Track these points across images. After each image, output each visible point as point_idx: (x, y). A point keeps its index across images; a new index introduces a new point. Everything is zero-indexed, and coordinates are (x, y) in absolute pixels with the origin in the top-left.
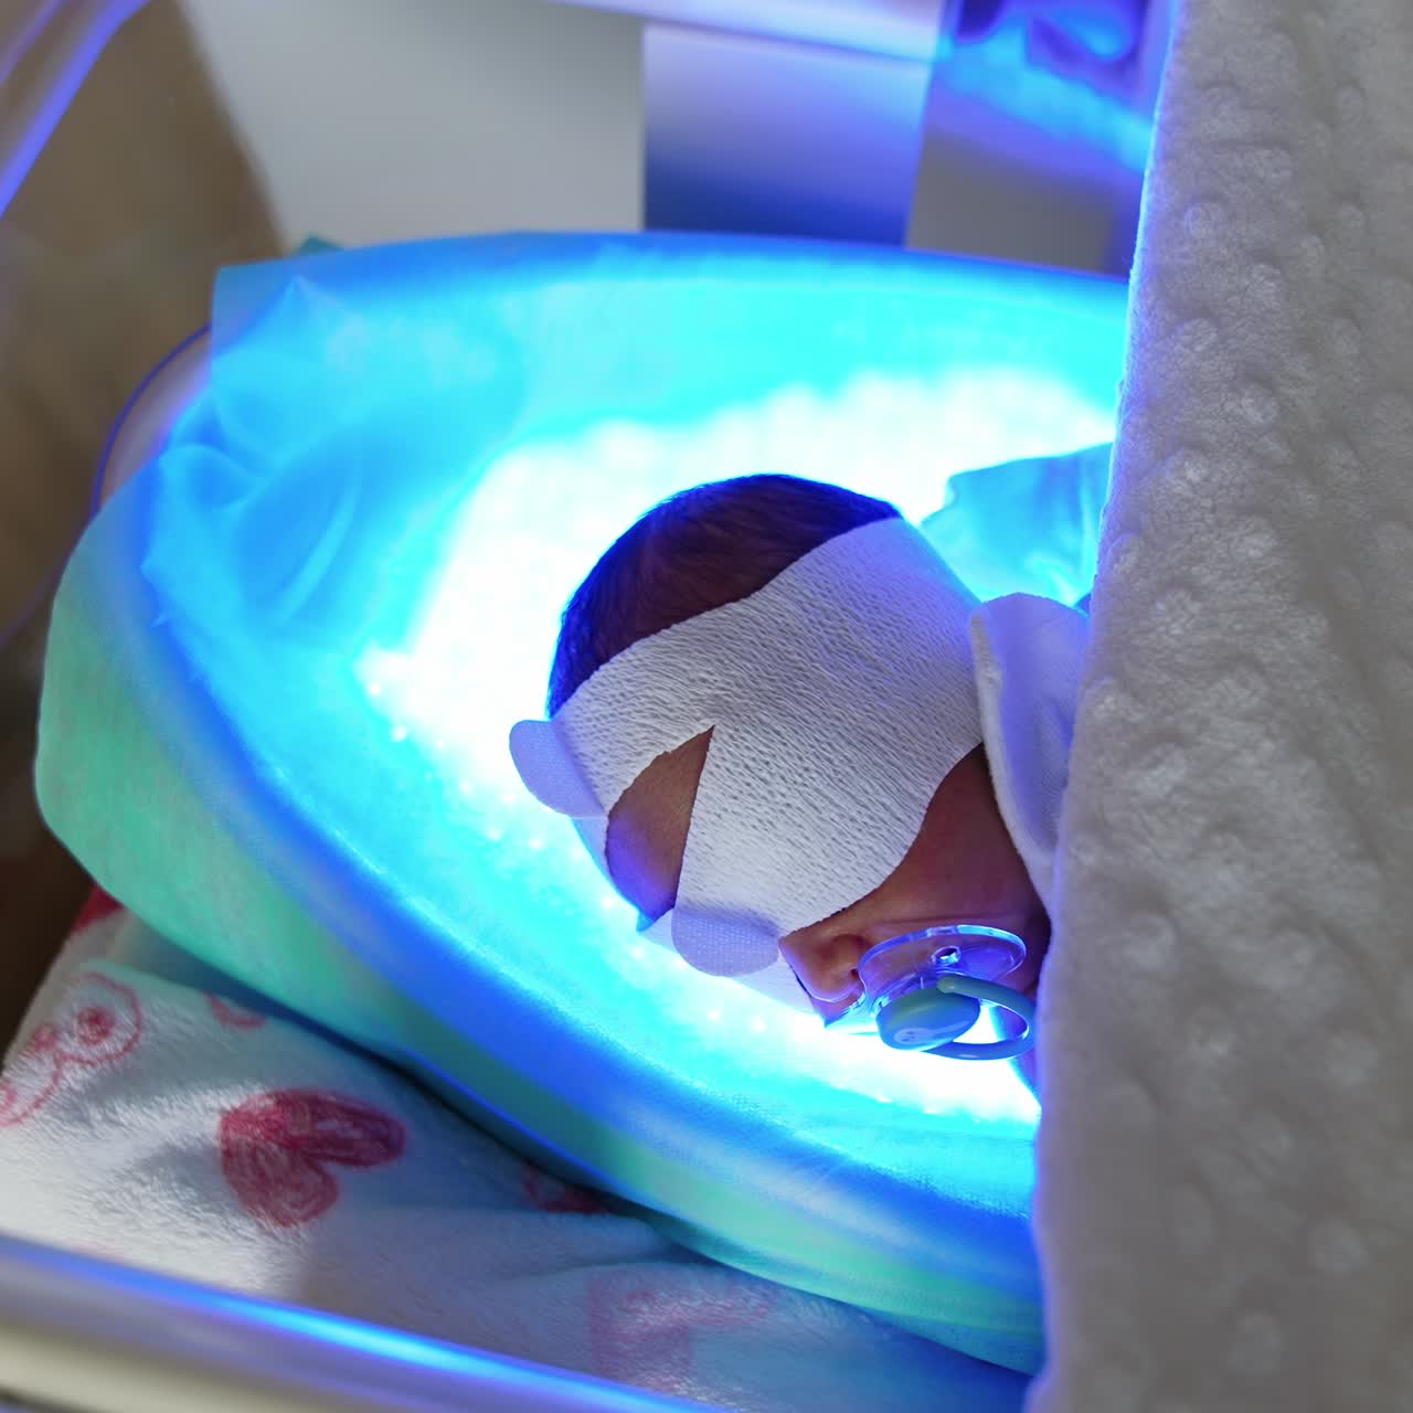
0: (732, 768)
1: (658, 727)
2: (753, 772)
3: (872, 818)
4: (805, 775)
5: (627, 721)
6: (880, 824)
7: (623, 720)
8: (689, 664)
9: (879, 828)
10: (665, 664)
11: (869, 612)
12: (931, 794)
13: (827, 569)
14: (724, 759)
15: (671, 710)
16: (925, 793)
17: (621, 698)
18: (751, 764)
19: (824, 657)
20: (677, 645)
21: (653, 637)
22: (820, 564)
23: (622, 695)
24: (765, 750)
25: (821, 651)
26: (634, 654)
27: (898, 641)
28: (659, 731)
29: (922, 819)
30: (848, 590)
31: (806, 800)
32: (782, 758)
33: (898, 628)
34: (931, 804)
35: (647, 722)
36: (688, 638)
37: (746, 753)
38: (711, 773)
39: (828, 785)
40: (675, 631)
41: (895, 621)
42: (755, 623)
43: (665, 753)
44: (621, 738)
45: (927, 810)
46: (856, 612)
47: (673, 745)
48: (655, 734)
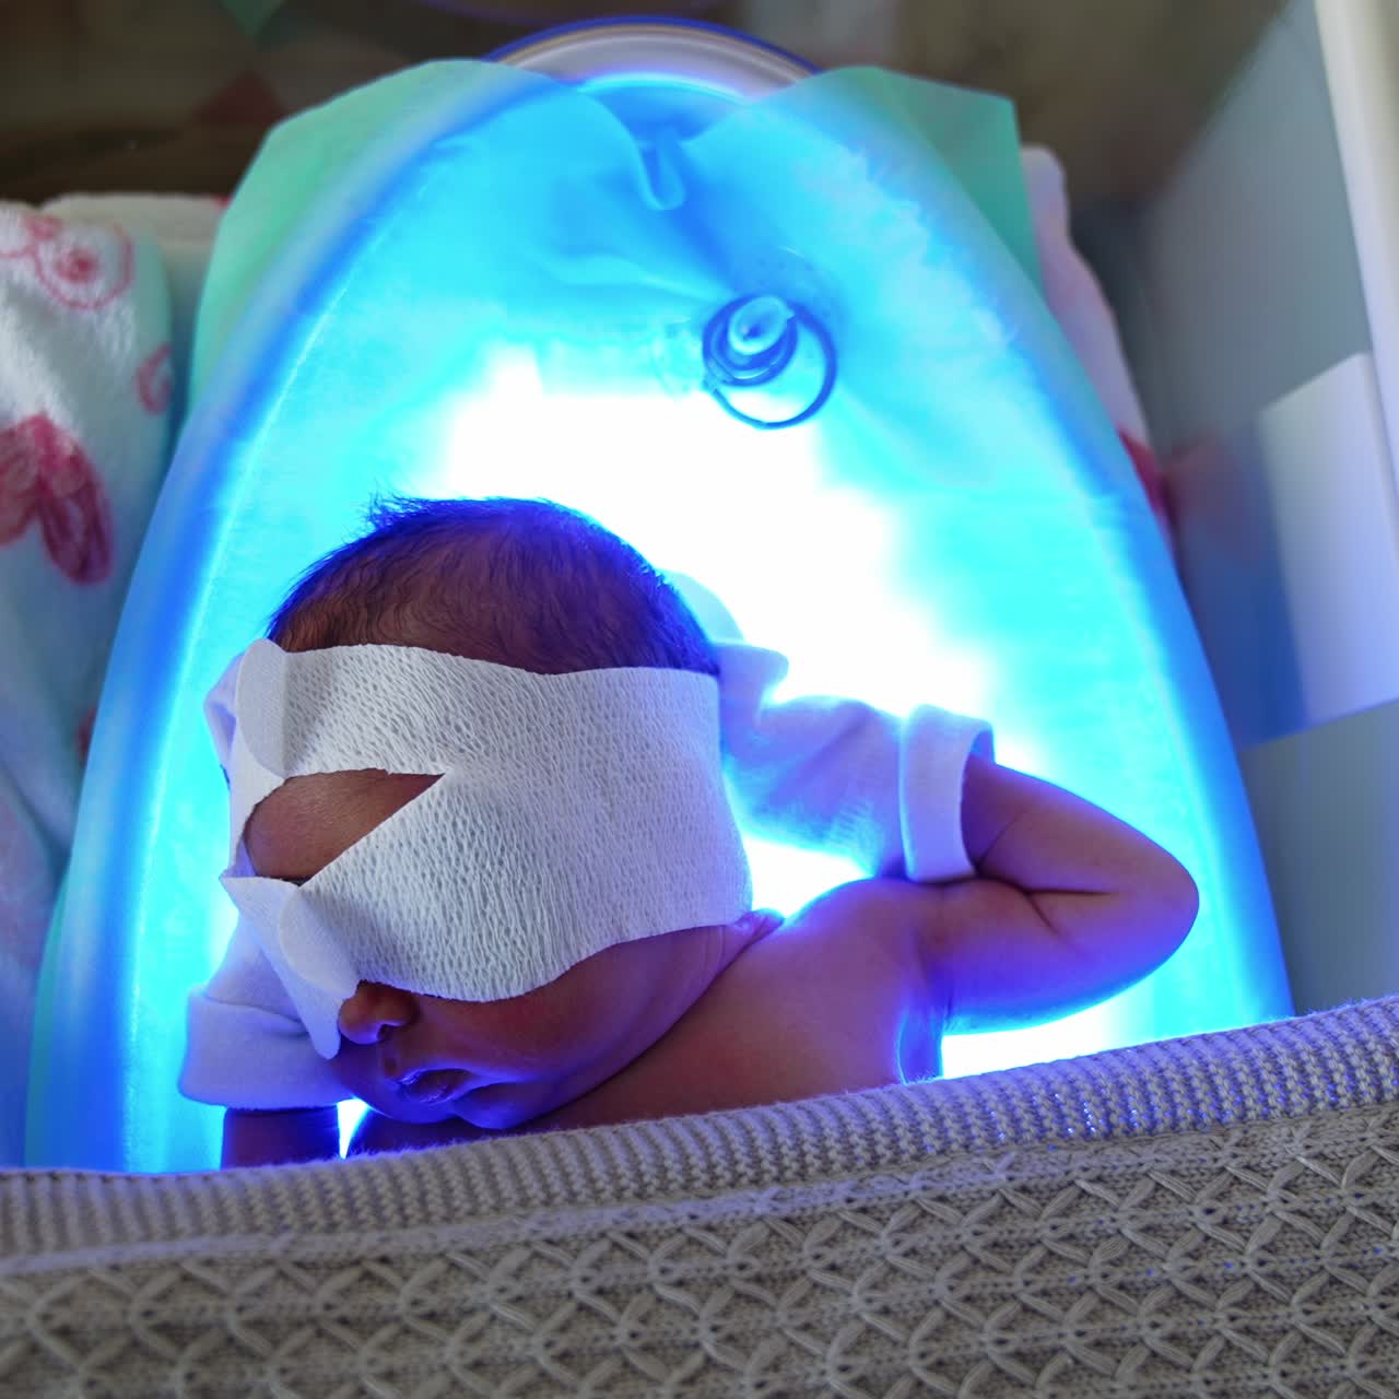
0: (441, 816)
1: (392, 742)
2: (455, 833)
3: (523, 943)
4: (497, 866)
5: (365, 715)
6: (526, 953)
7: (361, 710)
8: (454, 705)
9: (522, 954)
10: (432, 688)
11: (635, 757)
12: (584, 957)
13: (624, 693)
14: (439, 804)
15: (413, 736)
16: (579, 952)
17: (371, 689)
18: (460, 826)
19: (574, 773)
20: (454, 680)
21: (435, 654)
22: (621, 685)
23: (375, 687)
24: (480, 822)
25: (574, 765)
26: (408, 656)
27: (641, 801)
28: (390, 746)
29: (563, 972)
30: (629, 725)
31: (482, 886)
32: (488, 839)
33: (649, 788)
34: (577, 964)
35: (384, 730)
36: (466, 678)
37: (462, 812)
38: (420, 807)
39: (509, 890)
40: (457, 661)
41: (650, 780)
42: (534, 703)
43: (384, 771)
44: (349, 726)
45: (572, 968)
46: (625, 751)
47: (394, 768)
48: (386, 748)
